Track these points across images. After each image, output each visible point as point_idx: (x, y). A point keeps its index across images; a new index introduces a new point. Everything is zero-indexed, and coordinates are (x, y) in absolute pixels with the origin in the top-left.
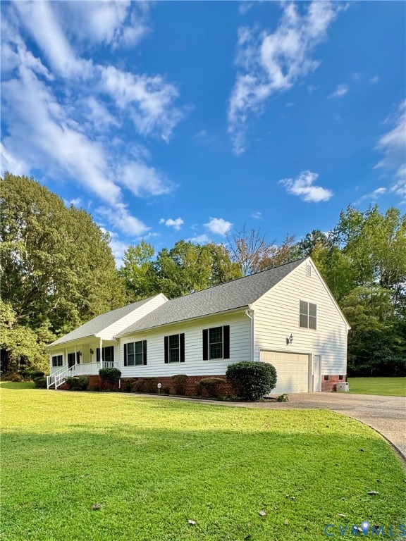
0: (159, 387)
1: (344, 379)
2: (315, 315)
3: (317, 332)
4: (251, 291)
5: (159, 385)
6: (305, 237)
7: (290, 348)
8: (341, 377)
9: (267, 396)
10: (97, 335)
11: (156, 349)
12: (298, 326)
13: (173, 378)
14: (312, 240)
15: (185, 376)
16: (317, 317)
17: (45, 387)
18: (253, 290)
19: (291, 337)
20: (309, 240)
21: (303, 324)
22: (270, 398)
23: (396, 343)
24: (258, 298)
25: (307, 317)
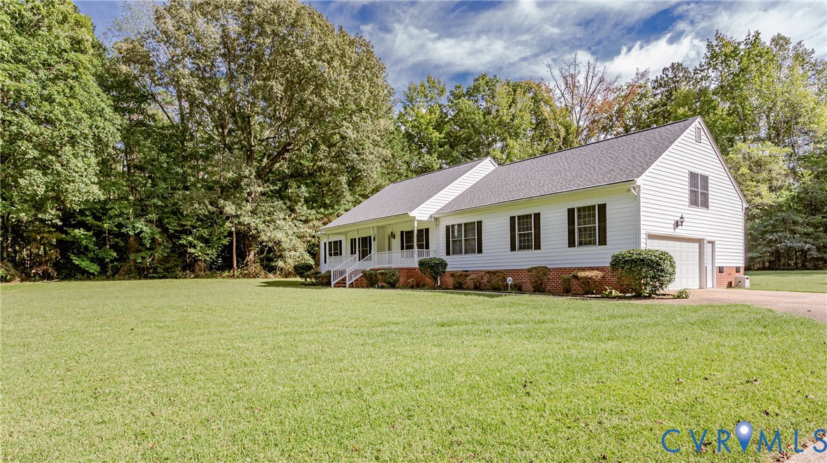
0: (509, 283)
1: (742, 270)
2: (707, 190)
3: (709, 211)
4: (629, 160)
5: (510, 280)
6: (661, 74)
7: (680, 232)
8: (738, 270)
9: (662, 292)
10: (412, 214)
11: (496, 232)
12: (687, 204)
13: (529, 270)
14: (670, 76)
15: (546, 267)
16: (710, 193)
17: (328, 284)
18: (632, 159)
19: (682, 218)
20: (667, 76)
21: (694, 202)
22: (664, 295)
23: (795, 223)
24: (644, 170)
25: (699, 192)
